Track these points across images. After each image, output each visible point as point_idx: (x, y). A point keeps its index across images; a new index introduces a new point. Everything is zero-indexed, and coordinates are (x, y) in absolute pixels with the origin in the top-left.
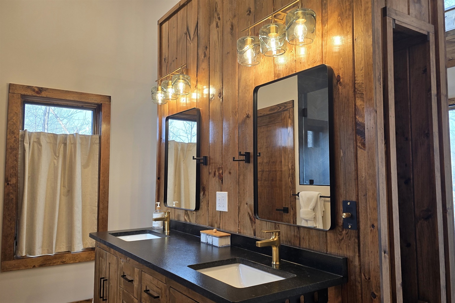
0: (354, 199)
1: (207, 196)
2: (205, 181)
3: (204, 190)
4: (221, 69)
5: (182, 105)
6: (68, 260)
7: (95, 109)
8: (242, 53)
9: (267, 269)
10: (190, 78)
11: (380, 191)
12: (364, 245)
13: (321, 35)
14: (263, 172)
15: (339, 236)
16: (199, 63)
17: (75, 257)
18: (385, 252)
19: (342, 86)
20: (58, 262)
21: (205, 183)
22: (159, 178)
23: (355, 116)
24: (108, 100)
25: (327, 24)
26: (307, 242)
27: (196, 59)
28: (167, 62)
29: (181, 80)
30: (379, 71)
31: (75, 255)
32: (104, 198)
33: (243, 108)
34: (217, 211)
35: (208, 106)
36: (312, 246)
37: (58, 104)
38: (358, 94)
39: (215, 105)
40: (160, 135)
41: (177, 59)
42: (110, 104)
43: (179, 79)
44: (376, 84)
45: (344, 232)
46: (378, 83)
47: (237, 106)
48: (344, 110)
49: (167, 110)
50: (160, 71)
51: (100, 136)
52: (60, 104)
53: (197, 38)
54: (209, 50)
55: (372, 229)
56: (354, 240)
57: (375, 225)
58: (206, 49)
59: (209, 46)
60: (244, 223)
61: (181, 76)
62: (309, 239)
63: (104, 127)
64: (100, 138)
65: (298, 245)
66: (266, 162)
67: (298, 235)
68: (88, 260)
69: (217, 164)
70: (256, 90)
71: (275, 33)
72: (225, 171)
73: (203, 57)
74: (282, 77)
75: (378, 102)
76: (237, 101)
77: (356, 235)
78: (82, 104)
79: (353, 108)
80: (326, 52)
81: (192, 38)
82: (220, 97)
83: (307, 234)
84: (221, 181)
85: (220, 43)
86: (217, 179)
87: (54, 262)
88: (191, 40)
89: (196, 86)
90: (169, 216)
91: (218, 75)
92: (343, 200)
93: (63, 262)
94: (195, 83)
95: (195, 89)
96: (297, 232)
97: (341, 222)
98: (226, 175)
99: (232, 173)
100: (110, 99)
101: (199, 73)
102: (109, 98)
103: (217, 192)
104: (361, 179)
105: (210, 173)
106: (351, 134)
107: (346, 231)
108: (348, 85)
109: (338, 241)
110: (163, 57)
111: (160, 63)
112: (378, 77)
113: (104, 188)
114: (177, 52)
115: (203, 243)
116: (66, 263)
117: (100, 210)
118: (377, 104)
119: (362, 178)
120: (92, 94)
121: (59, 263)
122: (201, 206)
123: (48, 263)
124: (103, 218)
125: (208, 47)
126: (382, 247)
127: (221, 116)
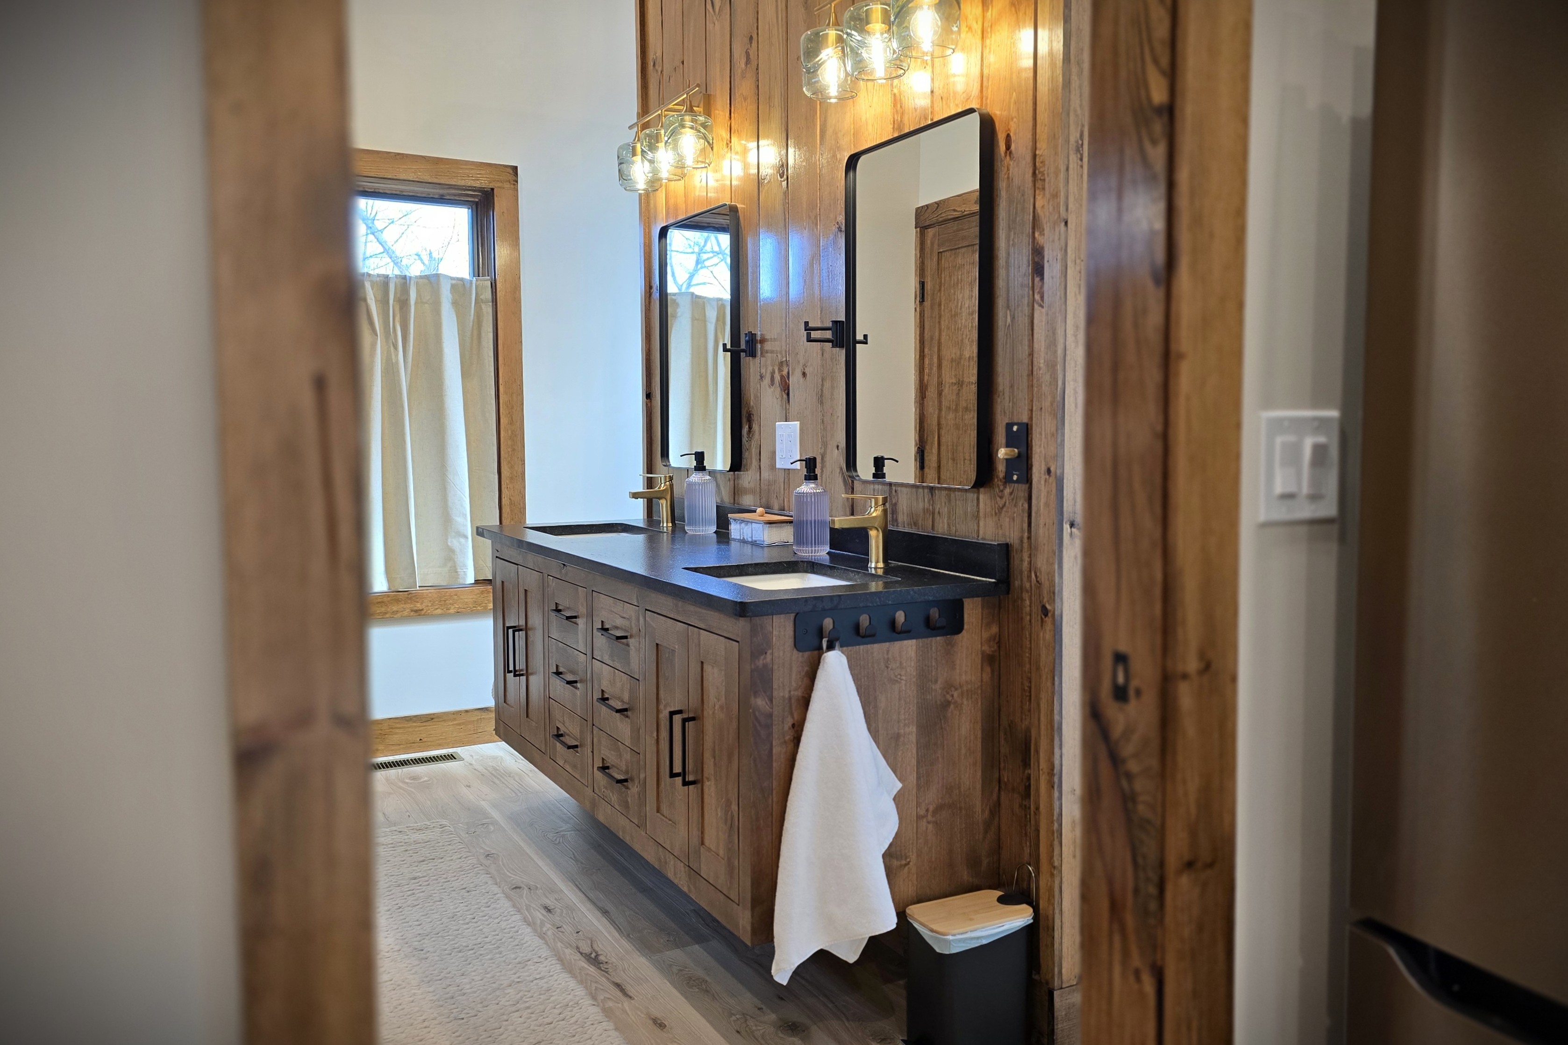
0: (1025, 419)
1: (756, 436)
2: (752, 398)
3: (750, 421)
4: (783, 99)
5: (697, 194)
6: (428, 606)
7: (477, 204)
8: (813, 72)
9: (855, 575)
10: (712, 124)
11: (1066, 397)
12: (1036, 513)
13: (980, 32)
14: (962, 386)
15: (998, 499)
16: (734, 80)
17: (445, 601)
18: (1072, 525)
19: (1014, 161)
20: (404, 609)
21: (752, 403)
22: (648, 396)
23: (1033, 233)
24: (511, 177)
25: (992, 7)
26: (946, 521)
27: (729, 69)
28: (660, 69)
29: (687, 130)
30: (1079, 128)
31: (444, 596)
32: (514, 450)
33: (830, 206)
34: (779, 469)
35: (756, 199)
36: (954, 528)
37: (375, 192)
38: (1039, 181)
39: (773, 196)
40: (648, 279)
41: (683, 63)
42: (517, 190)
43: (683, 126)
44: (1068, 161)
45: (1007, 491)
46: (1073, 158)
47: (818, 202)
48: (1016, 218)
49: (663, 208)
50: (642, 97)
51: (493, 282)
52: (381, 191)
53: (729, 9)
54: (758, 47)
55: (1047, 477)
56: (1023, 504)
57: (1052, 469)
58: (751, 43)
59: (758, 34)
60: (832, 492)
61: (687, 118)
62: (949, 513)
63: (502, 253)
64: (494, 288)
65: (930, 529)
66: (969, 357)
67: (931, 507)
68: (479, 608)
69: (777, 353)
70: (853, 162)
71: (880, 24)
72: (794, 370)
73: (743, 66)
74: (907, 131)
75: (1071, 199)
76: (818, 188)
77: (1026, 495)
78: (441, 192)
79: (1030, 215)
80: (989, 78)
81: (717, 10)
82: (781, 178)
83: (945, 503)
84: (785, 396)
85: (780, 30)
86: (778, 390)
87: (395, 608)
88: (715, 14)
89: (727, 144)
90: (672, 486)
91: (777, 114)
92: (1007, 422)
93: (416, 611)
94: (725, 134)
95: (727, 152)
96: (929, 502)
97: (1001, 469)
98: (795, 381)
99: (808, 375)
100: (517, 174)
101: (734, 108)
102: (511, 172)
103: (777, 423)
104: (1037, 374)
105: (762, 377)
106: (1025, 275)
107: (1010, 488)
108: (1024, 159)
109: (997, 511)
110: (651, 56)
111: (642, 72)
112: (1077, 142)
113: (511, 422)
114: (683, 43)
115: (734, 540)
116: (423, 612)
117: (503, 483)
118: (1071, 206)
119: (1040, 370)
120: (467, 163)
121: (406, 613)
122: (745, 460)
123: (378, 611)
124: (512, 503)
125: (755, 36)
126: (1065, 513)
127: (785, 226)
